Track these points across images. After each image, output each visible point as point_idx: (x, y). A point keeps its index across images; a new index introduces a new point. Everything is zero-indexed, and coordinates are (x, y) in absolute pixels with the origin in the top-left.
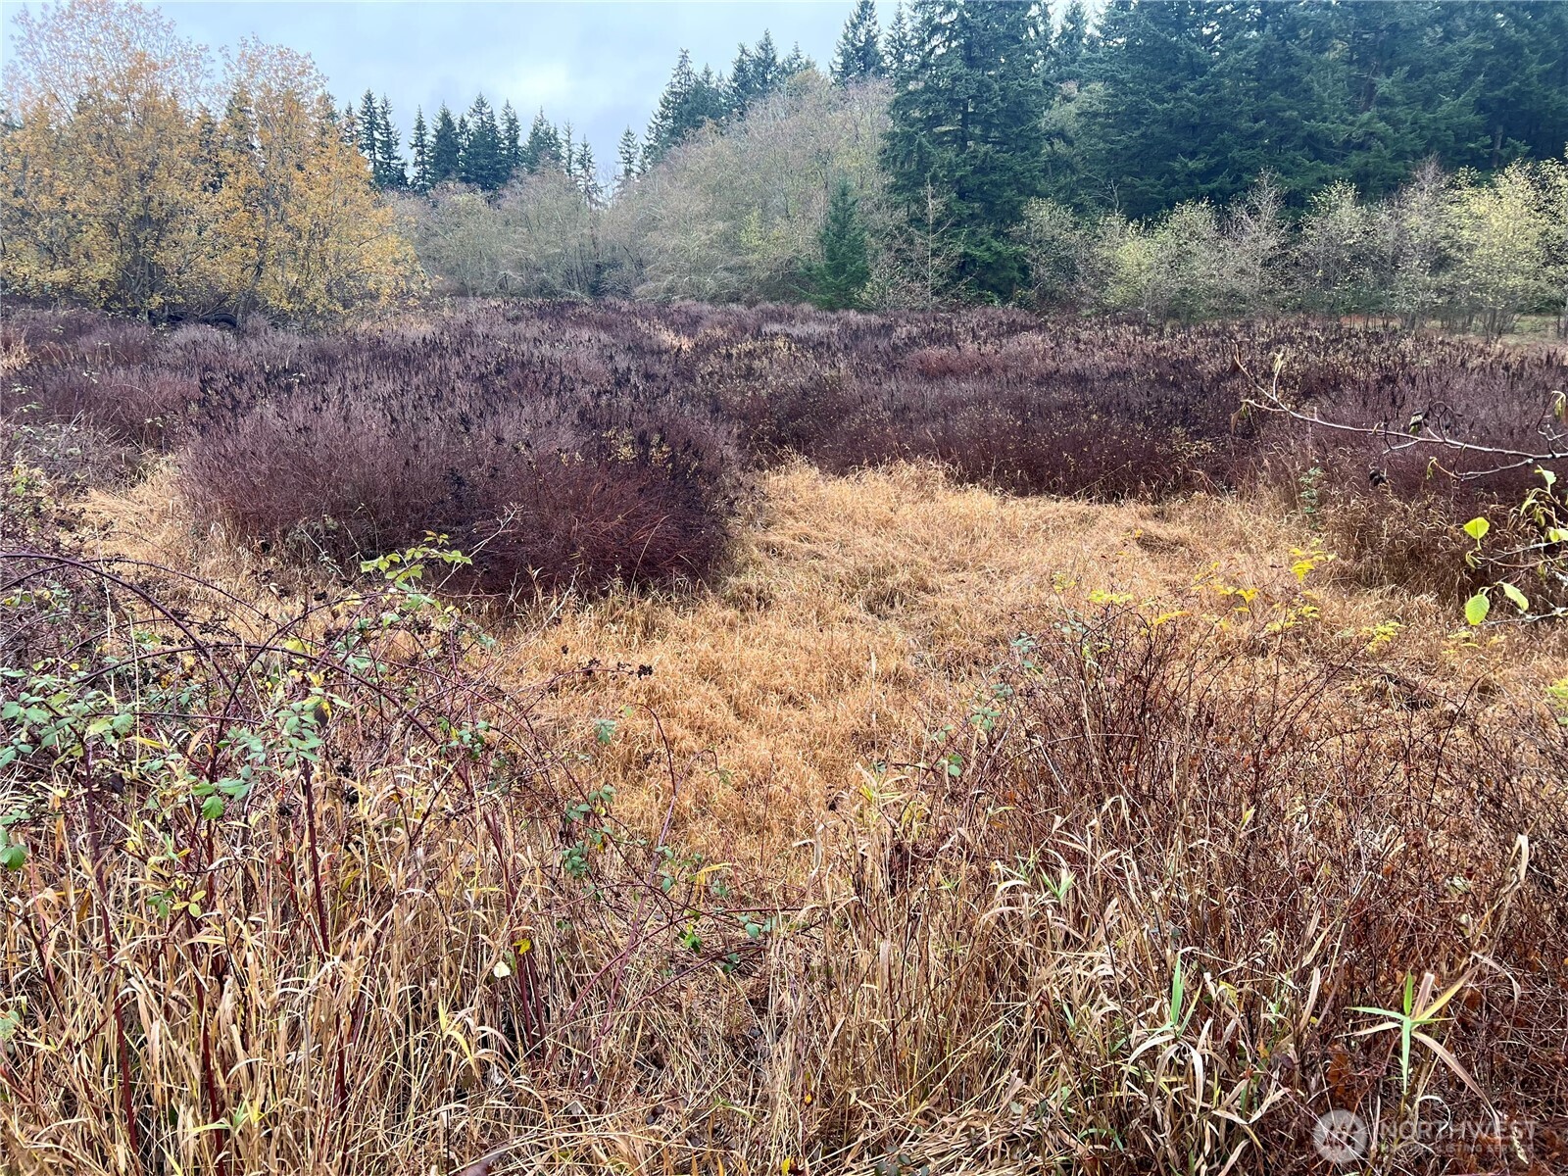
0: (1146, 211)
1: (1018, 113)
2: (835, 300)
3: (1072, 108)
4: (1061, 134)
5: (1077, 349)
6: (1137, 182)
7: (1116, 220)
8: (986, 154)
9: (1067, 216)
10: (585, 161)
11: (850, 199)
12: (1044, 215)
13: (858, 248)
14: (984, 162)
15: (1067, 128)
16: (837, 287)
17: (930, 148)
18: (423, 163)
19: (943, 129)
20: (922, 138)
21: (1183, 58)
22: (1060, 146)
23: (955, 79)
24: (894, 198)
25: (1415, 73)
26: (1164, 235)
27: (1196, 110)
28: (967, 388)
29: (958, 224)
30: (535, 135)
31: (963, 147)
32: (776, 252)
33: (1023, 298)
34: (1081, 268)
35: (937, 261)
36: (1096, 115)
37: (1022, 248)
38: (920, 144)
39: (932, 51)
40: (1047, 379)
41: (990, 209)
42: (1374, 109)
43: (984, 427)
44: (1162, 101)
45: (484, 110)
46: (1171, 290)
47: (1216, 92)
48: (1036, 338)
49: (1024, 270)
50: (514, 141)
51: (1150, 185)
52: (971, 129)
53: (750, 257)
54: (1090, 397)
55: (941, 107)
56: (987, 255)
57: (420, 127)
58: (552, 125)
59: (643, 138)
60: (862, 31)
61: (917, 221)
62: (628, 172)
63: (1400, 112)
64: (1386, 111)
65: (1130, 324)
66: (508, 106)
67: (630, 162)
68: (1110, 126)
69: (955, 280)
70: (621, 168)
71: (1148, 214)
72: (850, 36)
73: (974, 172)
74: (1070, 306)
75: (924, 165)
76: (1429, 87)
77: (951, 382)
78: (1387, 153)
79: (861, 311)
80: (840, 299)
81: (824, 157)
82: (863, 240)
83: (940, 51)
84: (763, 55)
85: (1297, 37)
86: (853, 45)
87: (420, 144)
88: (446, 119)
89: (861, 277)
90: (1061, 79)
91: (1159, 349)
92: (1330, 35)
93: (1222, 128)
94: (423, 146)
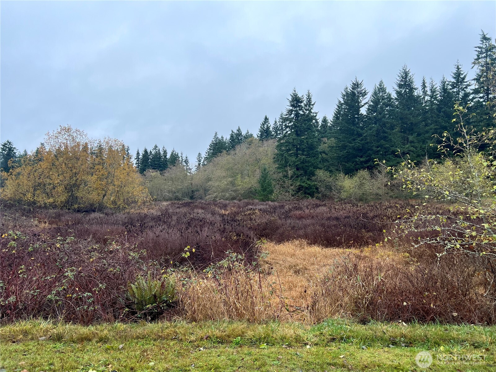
0: (350, 172)
1: (311, 147)
2: (264, 198)
3: (326, 145)
4: (324, 152)
5: (335, 211)
6: (347, 164)
7: (342, 175)
8: (304, 158)
9: (328, 174)
10: (186, 162)
11: (267, 171)
12: (321, 174)
13: (270, 185)
14: (303, 160)
15: (325, 151)
16: (264, 195)
17: (288, 157)
18: (138, 163)
19: (291, 152)
20: (286, 155)
21: (355, 132)
22: (324, 155)
23: (293, 139)
24: (279, 171)
25: (419, 135)
26: (356, 178)
27: (361, 145)
28: (308, 221)
29: (297, 177)
30: (172, 154)
31: (297, 157)
32: (246, 186)
33: (317, 196)
34: (333, 188)
35: (292, 187)
36: (333, 147)
37: (316, 183)
38: (285, 156)
39: (287, 132)
40: (329, 219)
41: (306, 172)
42: (409, 144)
43: (315, 231)
44: (351, 143)
45: (157, 148)
46: (360, 193)
47: (365, 140)
48: (324, 208)
49: (317, 189)
50: (165, 156)
51: (350, 165)
52: (299, 152)
53: (238, 187)
54: (340, 223)
55: (291, 147)
56: (306, 185)
57: (138, 154)
58: (177, 152)
59: (204, 155)
60: (266, 126)
61: (286, 176)
62: (199, 164)
63: (416, 145)
64: (413, 144)
65: (349, 204)
66: (164, 147)
67: (200, 162)
68: (337, 150)
69: (298, 192)
70: (197, 164)
71: (351, 173)
72: (262, 127)
73: (301, 163)
74: (331, 198)
75: (286, 162)
76: (423, 138)
77: (304, 220)
78: (415, 155)
79: (272, 201)
80: (265, 199)
81: (258, 160)
82: (271, 182)
83: (289, 132)
84: (238, 132)
85: (386, 126)
86: (263, 129)
87: (138, 158)
88: (146, 151)
89: (271, 192)
90: (322, 137)
91: (357, 210)
92: (394, 125)
93: (369, 150)
94: (139, 159)
